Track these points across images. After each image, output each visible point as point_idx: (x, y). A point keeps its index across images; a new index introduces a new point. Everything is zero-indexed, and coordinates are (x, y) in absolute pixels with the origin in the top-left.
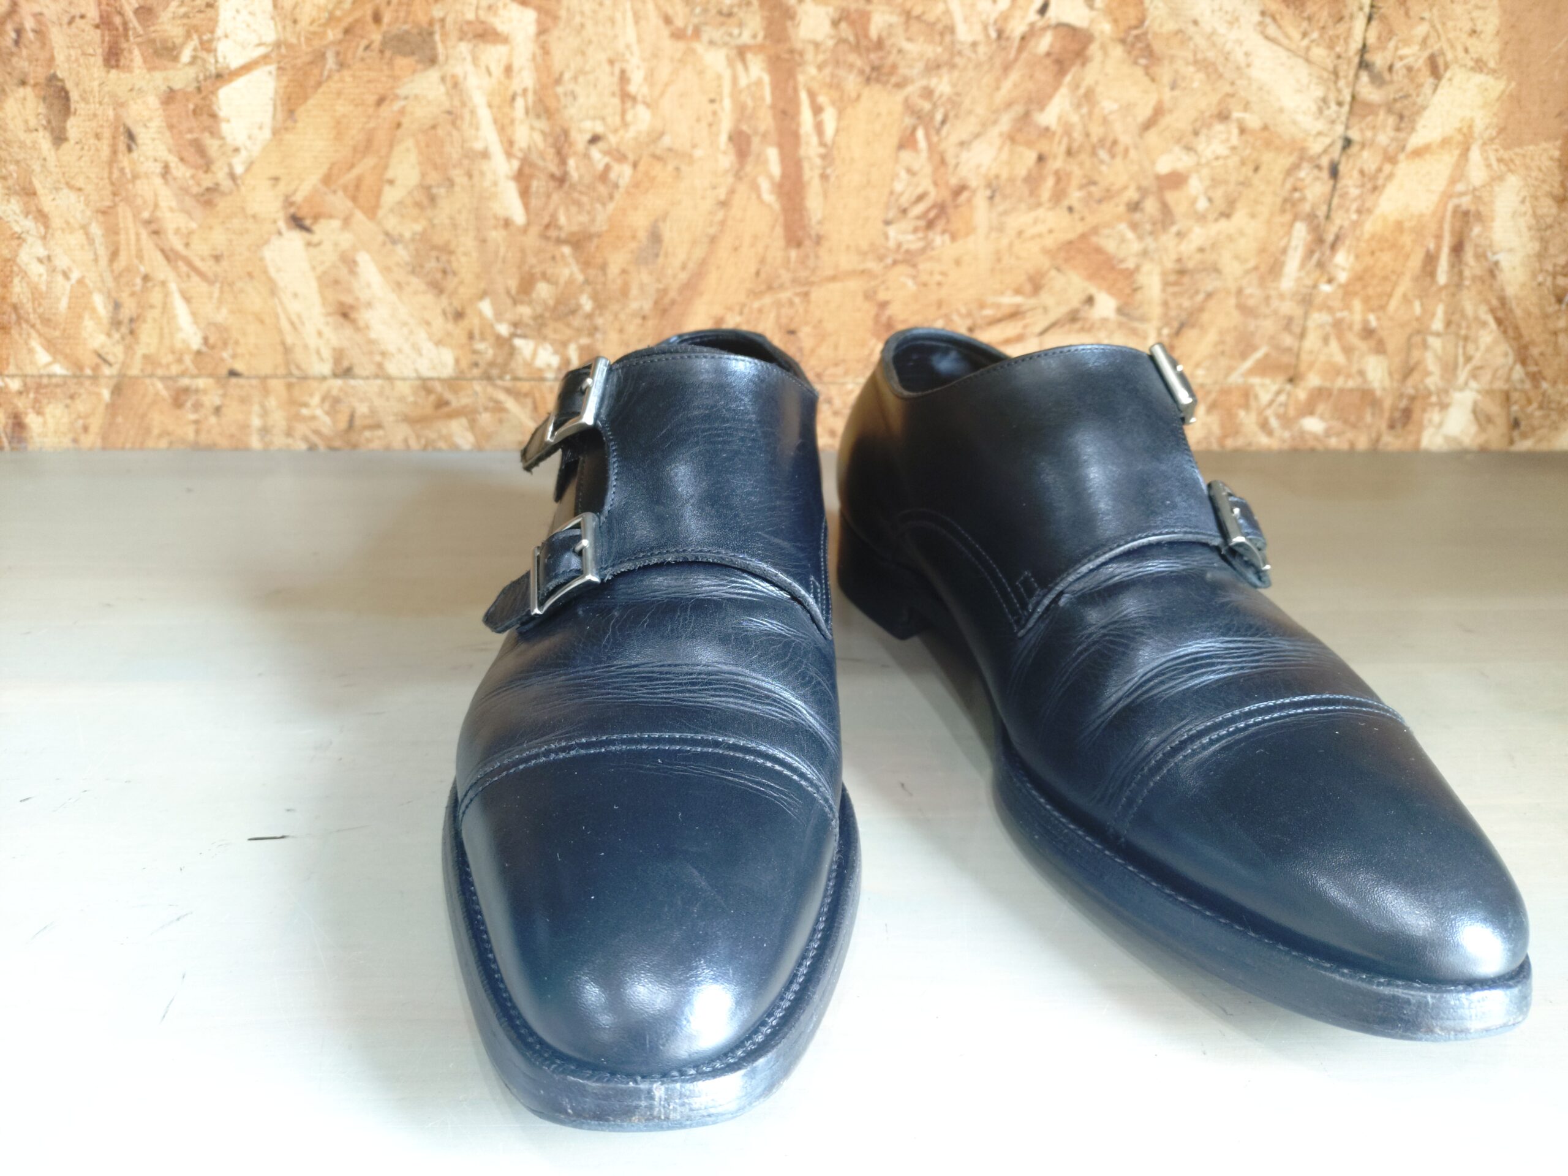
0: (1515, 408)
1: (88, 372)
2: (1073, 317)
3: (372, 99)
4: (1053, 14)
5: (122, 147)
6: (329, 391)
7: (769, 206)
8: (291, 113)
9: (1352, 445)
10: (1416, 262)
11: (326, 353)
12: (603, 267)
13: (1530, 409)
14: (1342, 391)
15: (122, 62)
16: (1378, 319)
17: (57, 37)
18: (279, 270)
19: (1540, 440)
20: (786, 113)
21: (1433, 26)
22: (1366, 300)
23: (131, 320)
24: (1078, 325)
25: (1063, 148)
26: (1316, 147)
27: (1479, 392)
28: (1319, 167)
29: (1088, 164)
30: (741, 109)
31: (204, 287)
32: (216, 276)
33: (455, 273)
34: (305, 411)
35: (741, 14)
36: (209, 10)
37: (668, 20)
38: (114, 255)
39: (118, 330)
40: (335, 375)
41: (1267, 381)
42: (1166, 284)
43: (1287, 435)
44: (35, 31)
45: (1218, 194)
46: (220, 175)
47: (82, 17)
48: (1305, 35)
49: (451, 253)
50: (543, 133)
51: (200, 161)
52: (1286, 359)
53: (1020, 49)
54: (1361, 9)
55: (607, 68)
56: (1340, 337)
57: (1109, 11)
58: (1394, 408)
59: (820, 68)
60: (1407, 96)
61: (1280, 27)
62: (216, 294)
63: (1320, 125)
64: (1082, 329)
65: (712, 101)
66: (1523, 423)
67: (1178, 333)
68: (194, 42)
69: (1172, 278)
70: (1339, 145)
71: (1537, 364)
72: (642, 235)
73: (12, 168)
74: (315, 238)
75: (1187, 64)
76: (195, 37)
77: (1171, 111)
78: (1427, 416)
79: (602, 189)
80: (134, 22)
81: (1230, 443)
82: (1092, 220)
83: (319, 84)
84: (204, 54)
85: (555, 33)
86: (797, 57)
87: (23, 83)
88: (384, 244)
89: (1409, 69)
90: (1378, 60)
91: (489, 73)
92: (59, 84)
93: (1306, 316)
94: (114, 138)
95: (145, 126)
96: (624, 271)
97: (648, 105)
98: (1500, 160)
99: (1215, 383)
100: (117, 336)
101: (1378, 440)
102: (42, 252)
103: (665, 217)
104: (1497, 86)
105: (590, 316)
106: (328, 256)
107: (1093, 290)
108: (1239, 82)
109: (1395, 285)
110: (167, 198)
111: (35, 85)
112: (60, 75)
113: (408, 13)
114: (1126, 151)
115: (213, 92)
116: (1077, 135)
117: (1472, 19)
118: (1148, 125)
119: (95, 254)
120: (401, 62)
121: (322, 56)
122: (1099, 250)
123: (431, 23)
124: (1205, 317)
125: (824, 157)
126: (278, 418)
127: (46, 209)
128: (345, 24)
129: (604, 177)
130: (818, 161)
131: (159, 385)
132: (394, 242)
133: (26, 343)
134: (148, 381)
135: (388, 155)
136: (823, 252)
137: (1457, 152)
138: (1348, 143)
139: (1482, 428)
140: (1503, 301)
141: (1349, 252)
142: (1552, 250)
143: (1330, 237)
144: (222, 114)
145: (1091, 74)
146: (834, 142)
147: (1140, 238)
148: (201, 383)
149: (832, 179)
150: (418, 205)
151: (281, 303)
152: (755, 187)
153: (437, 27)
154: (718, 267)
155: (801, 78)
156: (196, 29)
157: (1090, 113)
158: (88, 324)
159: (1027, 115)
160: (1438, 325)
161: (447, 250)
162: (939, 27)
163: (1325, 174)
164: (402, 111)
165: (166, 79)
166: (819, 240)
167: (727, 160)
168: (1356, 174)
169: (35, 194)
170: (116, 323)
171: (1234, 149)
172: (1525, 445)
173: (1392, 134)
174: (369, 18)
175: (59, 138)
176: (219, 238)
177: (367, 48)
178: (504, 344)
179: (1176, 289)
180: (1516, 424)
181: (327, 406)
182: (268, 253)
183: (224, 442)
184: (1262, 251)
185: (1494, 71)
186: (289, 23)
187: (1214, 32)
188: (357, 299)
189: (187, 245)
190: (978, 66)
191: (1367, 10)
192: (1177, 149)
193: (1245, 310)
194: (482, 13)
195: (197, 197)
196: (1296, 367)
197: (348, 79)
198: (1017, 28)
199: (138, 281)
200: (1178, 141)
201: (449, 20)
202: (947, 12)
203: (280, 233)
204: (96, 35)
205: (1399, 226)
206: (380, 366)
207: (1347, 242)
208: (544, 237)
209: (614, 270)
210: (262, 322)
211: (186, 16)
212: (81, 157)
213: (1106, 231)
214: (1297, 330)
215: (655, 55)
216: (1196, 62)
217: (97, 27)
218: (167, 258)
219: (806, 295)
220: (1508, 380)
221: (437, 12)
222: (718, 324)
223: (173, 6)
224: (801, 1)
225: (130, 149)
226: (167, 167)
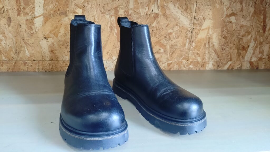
0: (218, 64)
1: (11, 60)
2: (158, 52)
3: (57, 21)
4: (153, 11)
5: (19, 27)
6: (49, 62)
7: (115, 36)
8: (45, 22)
9: (196, 69)
10: (203, 44)
11: (49, 57)
13: (220, 64)
14: (194, 62)
15: (20, 15)
16: (199, 52)
17: (10, 11)
18: (42, 45)
19: (222, 68)
21: (203, 14)
22: (197, 49)
23: (18, 52)
24: (158, 53)
25: (156, 29)
26: (189, 29)
27: (213, 62)
28: (190, 32)
29: (159, 31)
30: (111, 23)
31: (30, 47)
32: (32, 46)
34: (45, 66)
35: (111, 11)
36: (34, 8)
37: (101, 11)
38: (17, 43)
39: (16, 54)
40: (50, 60)
41: (184, 60)
42: (170, 47)
43: (187, 68)
44: (6, 10)
45: (177, 35)
46: (34, 31)
47: (14, 9)
48: (187, 14)
51: (31, 29)
52: (187, 57)
53: (149, 16)
54: (194, 11)
55: (92, 17)
56: (194, 54)
57: (161, 11)
58: (202, 64)
60: (201, 22)
61: (184, 13)
62: (32, 48)
63: (189, 26)
64: (159, 54)
65: (107, 22)
66: (219, 66)
67: (172, 54)
68: (31, 13)
69: (171, 47)
70: (192, 29)
71: (220, 58)
73: (1, 30)
74: (48, 40)
75: (172, 18)
76: (31, 12)
77: (170, 24)
78: (206, 65)
80: (22, 10)
81: (180, 69)
82: (160, 39)
83: (50, 19)
84: (33, 14)
85: (85, 12)
87: (4, 18)
88: (58, 41)
89: (201, 19)
90: (197, 18)
93: (189, 51)
94: (18, 26)
95: (23, 24)
98: (213, 31)
99: (177, 61)
100: (16, 55)
101: (200, 68)
102: (5, 42)
104: (212, 21)
106: (50, 43)
107: (160, 48)
108: (179, 21)
109: (201, 47)
110: (25, 34)
111: (6, 18)
112: (10, 17)
113: (63, 9)
114: (164, 30)
115: (34, 20)
116: (157, 27)
117: (208, 13)
118: (167, 26)
119: (13, 42)
120: (62, 16)
121: (51, 15)
122: (161, 43)
123: (67, 11)
124: (176, 52)
126: (41, 67)
127: (6, 36)
128: (54, 10)
131: (22, 62)
132: (60, 41)
133: (1, 56)
134: (20, 61)
135: (60, 29)
137: (208, 30)
138: (193, 29)
139: (214, 67)
140: (215, 49)
141: (194, 43)
142: (221, 43)
143: (192, 41)
144: (35, 23)
145: (159, 19)
147: (166, 41)
148: (29, 62)
150: (64, 36)
151: (42, 50)
152: (113, 34)
153: (68, 11)
154: (108, 45)
156: (32, 11)
157: (159, 25)
158: (12, 53)
159: (151, 25)
160: (207, 53)
162: (138, 13)
163: (191, 33)
164: (62, 23)
165: (26, 18)
167: (109, 30)
168: (195, 33)
169: (4, 34)
170: (16, 53)
171: (178, 29)
172: (220, 69)
173: (199, 27)
174: (58, 10)
175: (9, 26)
176: (33, 40)
177: (57, 14)
179: (171, 48)
180: (218, 66)
181: (48, 65)
182: (41, 43)
183: (32, 71)
184: (183, 43)
185: (212, 19)
186: (46, 10)
187: (175, 14)
188: (54, 49)
189: (28, 41)
190: (144, 18)
191: (195, 11)
192: (171, 29)
193: (181, 51)
194: (74, 10)
195: (30, 34)
196: (188, 58)
197: (54, 18)
198: (149, 13)
199: (20, 47)
200: (171, 28)
201: (69, 10)
202: (139, 11)
203: (43, 40)
204: (16, 12)
205: (201, 40)
206: (57, 59)
207: (194, 42)
210: (39, 52)
211: (30, 9)
212: (12, 29)
213: (162, 40)
214: (188, 54)
215: (99, 16)
216: (173, 18)
217: (16, 10)
218: (25, 43)
220: (217, 60)
221: (68, 9)
222: (108, 52)
223: (28, 8)
224: (119, 9)
225: (20, 27)
226: (26, 30)
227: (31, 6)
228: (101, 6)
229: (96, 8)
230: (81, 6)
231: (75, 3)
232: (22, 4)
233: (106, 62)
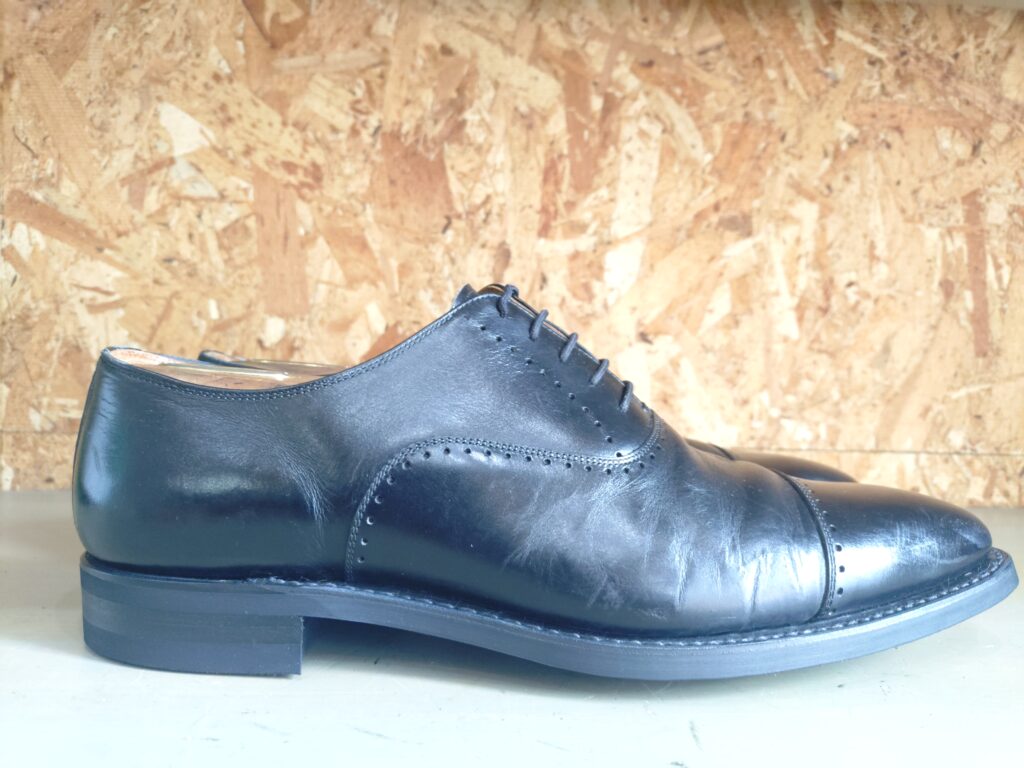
3: (706, 258)
5: (537, 287)
7: (965, 328)
12: (849, 369)
15: (549, 234)
17: (512, 220)
18: (626, 369)
20: (977, 268)
30: (947, 266)
33: (745, 373)
35: (950, 208)
36: (612, 204)
37: (903, 211)
44: (499, 215)
46: (597, 304)
47: (531, 206)
49: (745, 359)
50: (818, 281)
51: (587, 296)
55: (862, 240)
59: (1000, 240)
65: (929, 261)
68: (598, 222)
72: (878, 348)
74: (653, 348)
76: (599, 218)
79: (853, 317)
80: (562, 210)
83: (674, 248)
84: (603, 229)
85: (830, 218)
86: (986, 235)
87: (483, 246)
88: (700, 352)
91: (785, 242)
92: (506, 247)
94: (534, 281)
95: (555, 273)
96: (864, 372)
97: (889, 262)
103: (894, 335)
105: (837, 404)
106: (661, 360)
111: (492, 247)
112: (509, 241)
113: (737, 205)
115: (603, 253)
120: (730, 235)
121: (678, 230)
123: (751, 211)
125: (1002, 297)
128: (695, 212)
129: (854, 308)
130: (998, 300)
132: (707, 351)
135: (711, 294)
136: (1001, 361)
144: (607, 266)
146: (1008, 287)
149: (1008, 312)
150: (727, 327)
152: (955, 316)
153: (755, 213)
154: (929, 371)
155: (987, 247)
156: (601, 214)
161: (742, 356)
165: (574, 245)
166: (998, 352)
167: (938, 298)
174: (712, 209)
177: (708, 226)
178: (774, 423)
182: (621, 359)
186: (659, 211)
188: (676, 392)
195: (580, 320)
197: (692, 245)
201: (763, 210)
203: (630, 345)
204: (536, 220)
208: (810, 349)
209: (857, 371)
211: (597, 206)
215: (894, 232)
217: (539, 212)
219: (989, 390)
221: (756, 203)
222: (927, 410)
223: (589, 200)
224: (988, 200)
225: (541, 288)
226: (563, 301)
227: (604, 193)
228: (905, 190)
229: (883, 195)
230: (816, 188)
231: (791, 176)
232: (565, 186)
233: (912, 457)
